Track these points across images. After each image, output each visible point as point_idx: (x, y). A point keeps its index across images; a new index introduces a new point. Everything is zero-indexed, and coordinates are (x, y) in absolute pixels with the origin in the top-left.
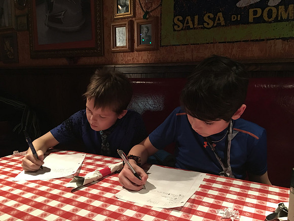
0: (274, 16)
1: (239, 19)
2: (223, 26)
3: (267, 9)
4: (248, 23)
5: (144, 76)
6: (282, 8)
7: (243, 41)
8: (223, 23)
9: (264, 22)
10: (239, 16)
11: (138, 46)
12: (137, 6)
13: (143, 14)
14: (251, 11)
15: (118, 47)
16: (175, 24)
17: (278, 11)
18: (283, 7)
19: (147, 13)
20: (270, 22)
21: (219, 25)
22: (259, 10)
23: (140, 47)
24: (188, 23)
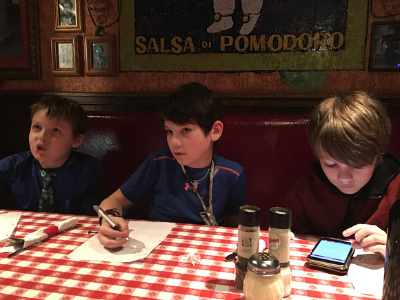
0: (246, 46)
1: (210, 47)
2: (193, 53)
3: (239, 38)
4: (220, 52)
5: (99, 109)
6: (253, 38)
7: (215, 72)
8: (193, 50)
9: (237, 52)
10: (210, 43)
11: (89, 69)
12: (87, 18)
13: (95, 29)
14: (222, 38)
15: (61, 70)
16: (136, 46)
17: (250, 41)
18: (255, 36)
19: (100, 29)
20: (242, 53)
21: (188, 51)
22: (231, 38)
23: (92, 71)
24: (152, 45)
